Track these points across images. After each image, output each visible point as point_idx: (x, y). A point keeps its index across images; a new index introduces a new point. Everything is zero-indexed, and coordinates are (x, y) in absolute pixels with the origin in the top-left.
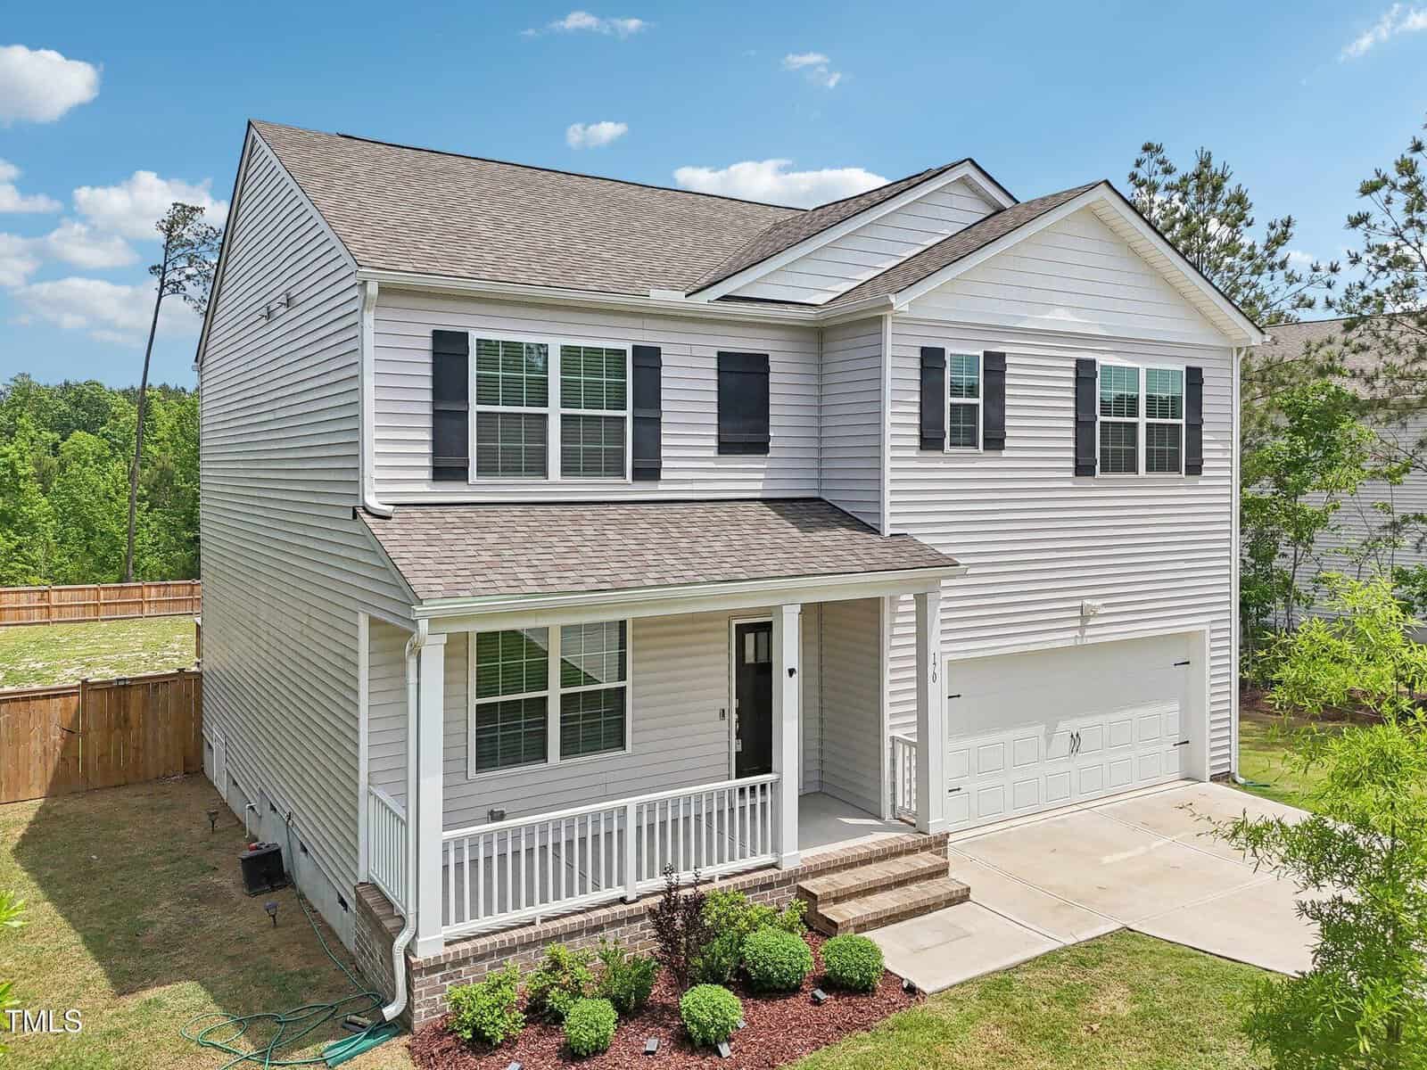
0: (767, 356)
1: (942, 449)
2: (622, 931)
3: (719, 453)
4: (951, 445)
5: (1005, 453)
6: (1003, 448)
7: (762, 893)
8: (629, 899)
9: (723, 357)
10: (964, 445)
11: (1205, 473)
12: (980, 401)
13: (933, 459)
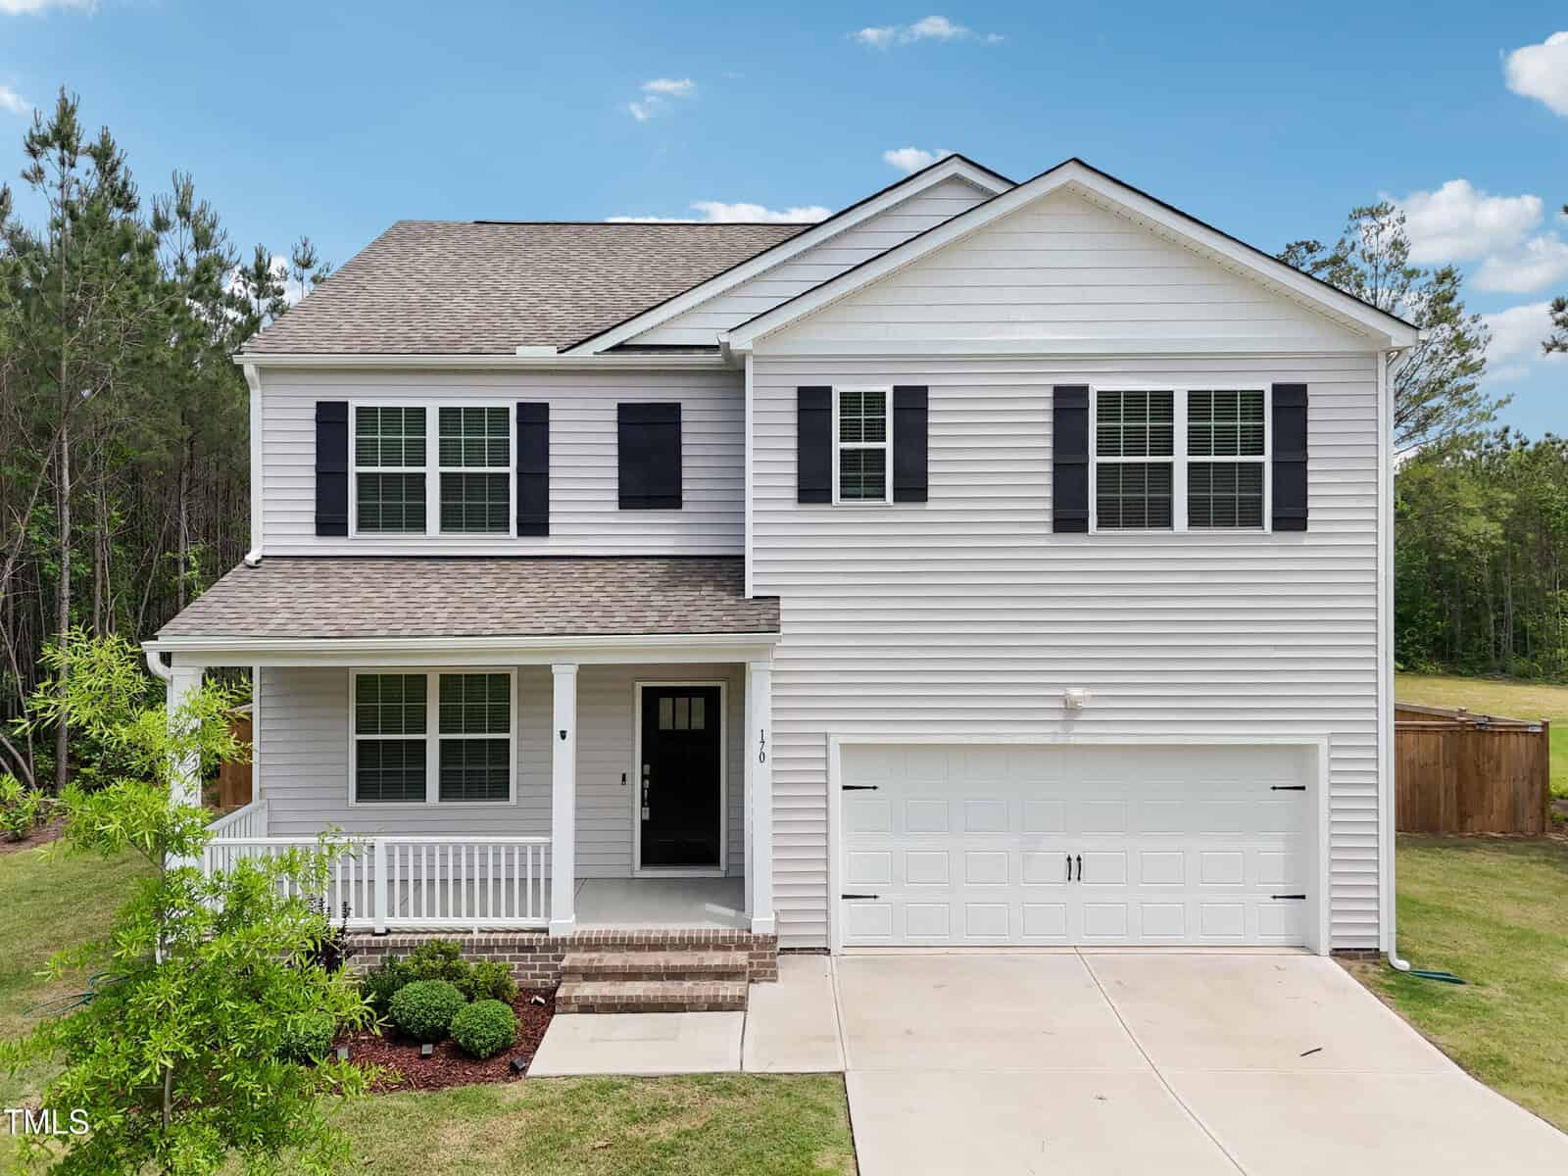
0: (679, 404)
1: (829, 501)
2: (360, 959)
3: (620, 508)
4: (842, 496)
5: (930, 505)
6: (925, 499)
7: (522, 954)
8: (376, 932)
9: (622, 408)
10: (866, 496)
11: (1310, 529)
12: (888, 445)
13: (815, 513)
